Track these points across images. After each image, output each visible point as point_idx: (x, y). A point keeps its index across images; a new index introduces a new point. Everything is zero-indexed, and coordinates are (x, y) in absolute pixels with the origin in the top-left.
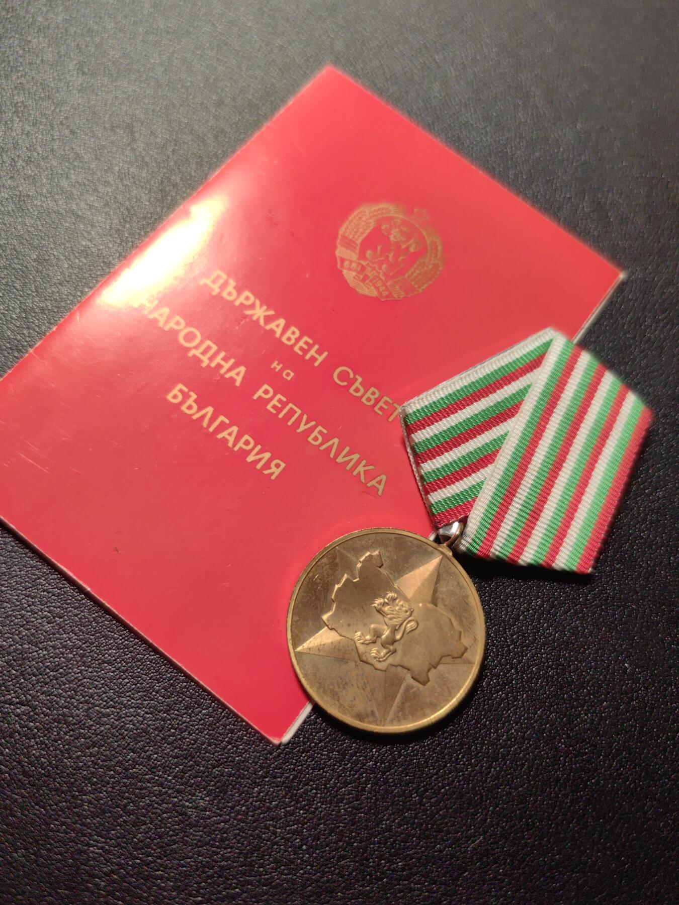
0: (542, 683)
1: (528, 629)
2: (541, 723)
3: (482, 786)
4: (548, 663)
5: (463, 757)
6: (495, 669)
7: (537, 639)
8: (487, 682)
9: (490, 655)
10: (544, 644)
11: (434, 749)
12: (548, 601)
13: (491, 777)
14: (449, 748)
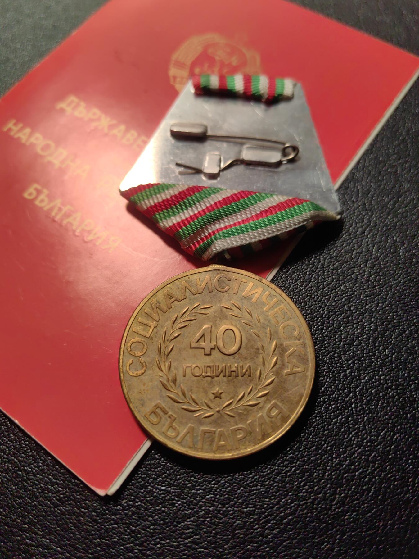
0: (382, 404)
1: (364, 354)
2: (385, 445)
3: (327, 513)
4: (387, 384)
5: (305, 485)
6: (332, 395)
7: (374, 362)
8: (325, 408)
9: (327, 381)
10: (381, 366)
11: (274, 478)
12: (382, 324)
13: (336, 504)
14: (290, 476)
